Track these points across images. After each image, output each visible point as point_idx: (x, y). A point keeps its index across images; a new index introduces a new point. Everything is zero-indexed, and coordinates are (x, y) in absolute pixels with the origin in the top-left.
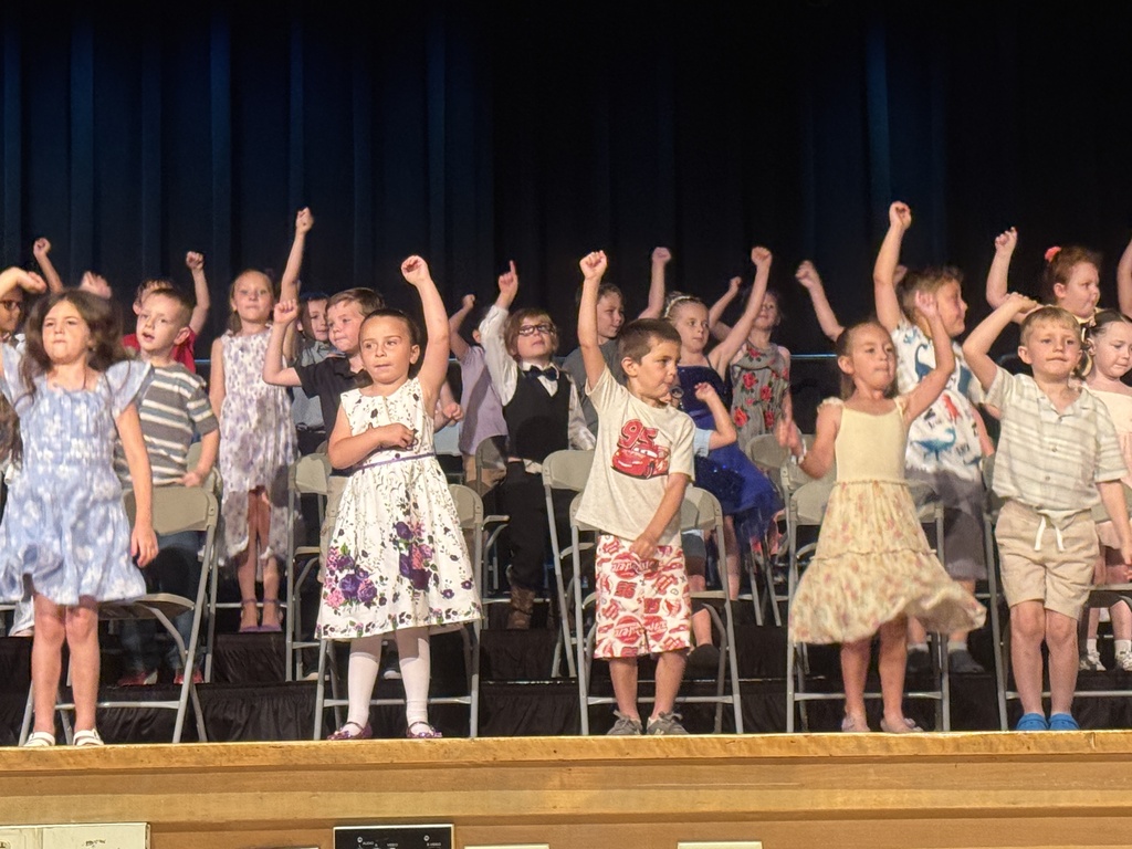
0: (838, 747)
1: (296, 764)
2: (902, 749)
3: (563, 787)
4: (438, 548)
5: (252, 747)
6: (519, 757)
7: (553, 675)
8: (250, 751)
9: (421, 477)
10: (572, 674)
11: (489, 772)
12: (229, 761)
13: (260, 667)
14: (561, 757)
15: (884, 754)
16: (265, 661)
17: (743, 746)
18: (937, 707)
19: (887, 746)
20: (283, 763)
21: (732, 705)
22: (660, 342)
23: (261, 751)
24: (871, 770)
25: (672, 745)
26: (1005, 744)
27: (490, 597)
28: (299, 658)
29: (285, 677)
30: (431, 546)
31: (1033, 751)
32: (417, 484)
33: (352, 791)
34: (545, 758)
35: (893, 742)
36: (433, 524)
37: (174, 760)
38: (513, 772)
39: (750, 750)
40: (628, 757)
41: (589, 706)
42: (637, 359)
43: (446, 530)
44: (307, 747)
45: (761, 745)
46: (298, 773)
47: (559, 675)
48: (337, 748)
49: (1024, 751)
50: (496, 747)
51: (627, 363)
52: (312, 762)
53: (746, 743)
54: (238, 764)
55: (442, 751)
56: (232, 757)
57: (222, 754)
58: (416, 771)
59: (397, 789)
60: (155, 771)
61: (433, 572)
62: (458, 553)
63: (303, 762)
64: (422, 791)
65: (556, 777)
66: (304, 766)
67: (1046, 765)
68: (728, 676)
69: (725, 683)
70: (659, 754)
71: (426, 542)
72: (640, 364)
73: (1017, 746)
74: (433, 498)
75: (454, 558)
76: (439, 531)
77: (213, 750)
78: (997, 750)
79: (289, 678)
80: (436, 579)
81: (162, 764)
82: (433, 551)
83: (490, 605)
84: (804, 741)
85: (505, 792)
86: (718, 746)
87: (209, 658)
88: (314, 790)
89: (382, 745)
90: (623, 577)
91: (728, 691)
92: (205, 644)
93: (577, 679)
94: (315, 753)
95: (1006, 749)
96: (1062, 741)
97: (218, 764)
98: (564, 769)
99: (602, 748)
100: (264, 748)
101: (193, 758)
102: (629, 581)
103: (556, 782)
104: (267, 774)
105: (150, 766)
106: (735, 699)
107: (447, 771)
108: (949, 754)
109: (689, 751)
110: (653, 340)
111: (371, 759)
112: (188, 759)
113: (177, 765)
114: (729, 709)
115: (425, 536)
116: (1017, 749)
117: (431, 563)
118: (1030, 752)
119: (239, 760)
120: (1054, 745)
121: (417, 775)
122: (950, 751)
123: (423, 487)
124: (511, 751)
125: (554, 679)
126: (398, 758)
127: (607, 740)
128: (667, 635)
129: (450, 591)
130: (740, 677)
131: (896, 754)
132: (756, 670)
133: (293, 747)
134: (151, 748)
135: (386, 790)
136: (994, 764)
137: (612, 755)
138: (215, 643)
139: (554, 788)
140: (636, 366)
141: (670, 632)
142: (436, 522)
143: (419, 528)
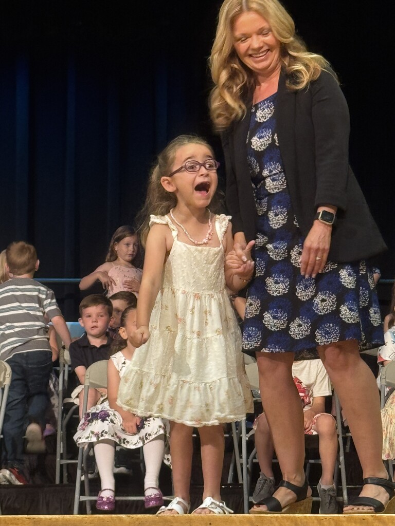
7: (228, 482)
10: (240, 481)
25: (286, 521)
44: (50, 519)
47: (232, 482)
79: (57, 481)
84: (371, 519)
93: (243, 485)
100: (21, 519)
127: (244, 517)
133: (41, 519)
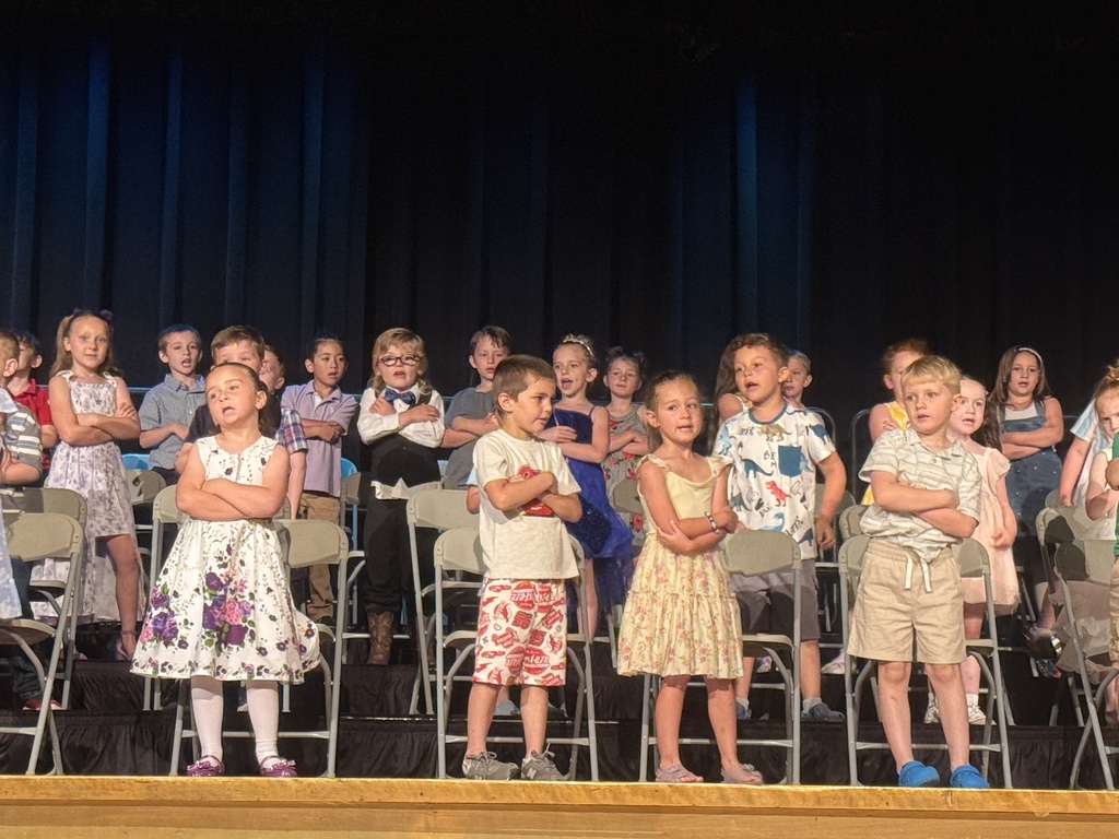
0: (701, 797)
1: (162, 800)
2: (765, 801)
3: (428, 829)
4: (258, 607)
5: (118, 781)
6: (386, 798)
7: (411, 713)
8: (116, 786)
9: (252, 536)
10: (430, 711)
11: (356, 812)
12: (94, 794)
13: (117, 696)
14: (427, 799)
15: (745, 805)
16: (123, 688)
17: (608, 794)
18: (789, 755)
19: (749, 798)
20: (148, 797)
21: (588, 747)
22: (537, 379)
23: (128, 786)
24: (733, 821)
25: (537, 791)
26: (864, 799)
27: (350, 631)
28: (157, 687)
29: (142, 706)
30: (251, 603)
31: (892, 807)
32: (247, 542)
33: (218, 827)
34: (412, 800)
35: (754, 794)
36: (256, 583)
37: (38, 792)
38: (379, 813)
39: (615, 798)
40: (494, 801)
41: (447, 745)
42: (514, 396)
43: (269, 590)
45: (625, 794)
46: (163, 809)
47: (417, 713)
48: (204, 785)
49: (883, 807)
50: (362, 788)
51: (503, 398)
52: (179, 797)
53: (610, 791)
54: (103, 797)
55: (309, 791)
56: (98, 791)
57: (88, 788)
58: (283, 810)
59: (263, 828)
60: (20, 803)
61: (250, 628)
62: (278, 615)
63: (169, 798)
64: (288, 830)
65: (422, 818)
66: (170, 801)
67: (903, 821)
68: (585, 719)
69: (582, 724)
70: (524, 799)
71: (247, 598)
72: (516, 400)
73: (876, 801)
74: (260, 558)
75: (273, 618)
76: (262, 590)
77: (78, 783)
78: (857, 805)
79: (147, 707)
80: (253, 635)
81: (27, 796)
82: (253, 607)
83: (348, 639)
84: (668, 790)
85: (370, 833)
86: (583, 793)
87: (67, 685)
88: (178, 825)
89: (250, 782)
90: (524, 607)
91: (584, 733)
92: (64, 671)
93: (435, 716)
94: (181, 790)
95: (866, 804)
96: (920, 798)
97: (82, 797)
98: (430, 812)
99: (469, 792)
100: (129, 782)
101: (58, 792)
102: (527, 612)
103: (422, 824)
104: (132, 809)
105: (15, 797)
106: (591, 741)
107: (313, 811)
108: (810, 807)
109: (554, 797)
110: (530, 377)
111: (239, 797)
112: (53, 792)
113: (42, 797)
114: (584, 751)
115: (246, 593)
116: (877, 805)
117: (249, 619)
118: (889, 808)
119: (105, 793)
120: (912, 801)
121: (282, 813)
122: (810, 805)
123: (252, 546)
124: (377, 792)
125: (411, 716)
126: (265, 796)
128: (548, 671)
129: (264, 649)
130: (596, 719)
131: (758, 805)
132: (611, 712)
133: (159, 783)
134: (17, 780)
135: (251, 827)
136: (854, 819)
137: (478, 799)
138: (74, 669)
139: (419, 830)
140: (512, 402)
141: (552, 668)
142: (261, 581)
143: (242, 585)
